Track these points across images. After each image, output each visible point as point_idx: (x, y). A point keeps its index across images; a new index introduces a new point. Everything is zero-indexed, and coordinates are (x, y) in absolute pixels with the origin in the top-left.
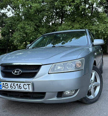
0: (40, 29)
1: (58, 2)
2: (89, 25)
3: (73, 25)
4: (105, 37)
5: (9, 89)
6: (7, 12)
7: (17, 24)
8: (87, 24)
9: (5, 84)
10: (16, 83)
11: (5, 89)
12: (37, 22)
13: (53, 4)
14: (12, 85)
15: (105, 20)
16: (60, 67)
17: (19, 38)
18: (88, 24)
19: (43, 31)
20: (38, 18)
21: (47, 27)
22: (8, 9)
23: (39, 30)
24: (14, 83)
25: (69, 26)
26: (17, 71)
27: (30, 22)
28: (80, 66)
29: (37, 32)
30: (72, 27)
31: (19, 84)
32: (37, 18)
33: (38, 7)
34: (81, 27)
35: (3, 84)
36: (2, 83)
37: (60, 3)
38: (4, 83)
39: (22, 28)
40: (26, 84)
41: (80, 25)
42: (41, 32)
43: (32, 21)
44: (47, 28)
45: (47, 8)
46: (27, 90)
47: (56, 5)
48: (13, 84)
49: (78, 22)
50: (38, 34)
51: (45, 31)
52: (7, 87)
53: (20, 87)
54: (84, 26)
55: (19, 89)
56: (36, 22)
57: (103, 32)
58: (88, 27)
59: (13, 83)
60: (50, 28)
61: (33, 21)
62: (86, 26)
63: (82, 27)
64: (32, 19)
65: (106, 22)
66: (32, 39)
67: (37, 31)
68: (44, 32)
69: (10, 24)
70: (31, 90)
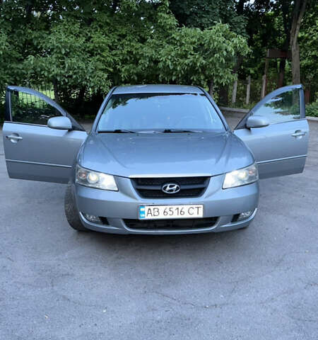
2: (130, 40)
4: (173, 79)
8: (124, 36)
9: (154, 209)
10: (175, 207)
11: (153, 217)
14: (167, 210)
15: (173, 35)
18: (127, 38)
24: (170, 207)
25: (78, 36)
26: (170, 187)
30: (84, 39)
31: (180, 207)
35: (149, 209)
36: (147, 208)
38: (152, 208)
40: (194, 206)
46: (195, 216)
49: (101, 27)
52: (156, 213)
53: (181, 211)
54: (116, 41)
55: (180, 216)
57: (168, 66)
58: (127, 45)
59: (168, 207)
62: (123, 41)
63: (113, 43)
65: (175, 39)
70: (201, 215)
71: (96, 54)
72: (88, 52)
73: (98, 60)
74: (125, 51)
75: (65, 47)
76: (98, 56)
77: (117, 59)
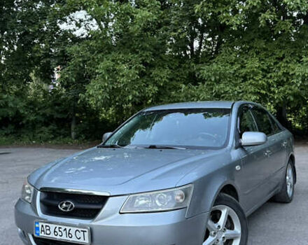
0: (154, 72)
1: (201, 3)
2: (287, 62)
3: (243, 62)
5: (52, 236)
6: (75, 30)
7: (97, 60)
8: (281, 59)
9: (46, 226)
11: (46, 235)
12: (147, 56)
13: (190, 7)
14: (57, 230)
16: (145, 200)
17: (100, 97)
18: (284, 60)
19: (162, 78)
20: (150, 45)
21: (173, 65)
22: (78, 21)
23: (151, 76)
24: (60, 226)
25: (232, 64)
27: (130, 56)
28: (181, 201)
29: (147, 81)
30: (239, 66)
32: (148, 46)
33: (149, 19)
34: (266, 68)
35: (42, 226)
36: (41, 224)
37: (207, 6)
38: (44, 225)
39: (108, 71)
41: (263, 60)
42: (156, 79)
43: (134, 52)
44: (174, 68)
45: (175, 19)
46: (81, 241)
47: (196, 11)
48: (59, 228)
49: (258, 53)
50: (147, 86)
51: (167, 78)
52: (48, 232)
53: (69, 234)
54: (272, 64)
55: (68, 239)
56: (144, 55)
58: (284, 67)
59: (58, 226)
60: (181, 69)
61: (137, 53)
62: (280, 63)
63: (268, 67)
64: (136, 47)
66: (132, 99)
67: (146, 77)
68: (164, 80)
69: (81, 60)
70: (87, 241)
71: (250, 79)
72: (242, 77)
73: (251, 84)
74: (280, 73)
75: (215, 75)
76: (251, 80)
77: (270, 81)
